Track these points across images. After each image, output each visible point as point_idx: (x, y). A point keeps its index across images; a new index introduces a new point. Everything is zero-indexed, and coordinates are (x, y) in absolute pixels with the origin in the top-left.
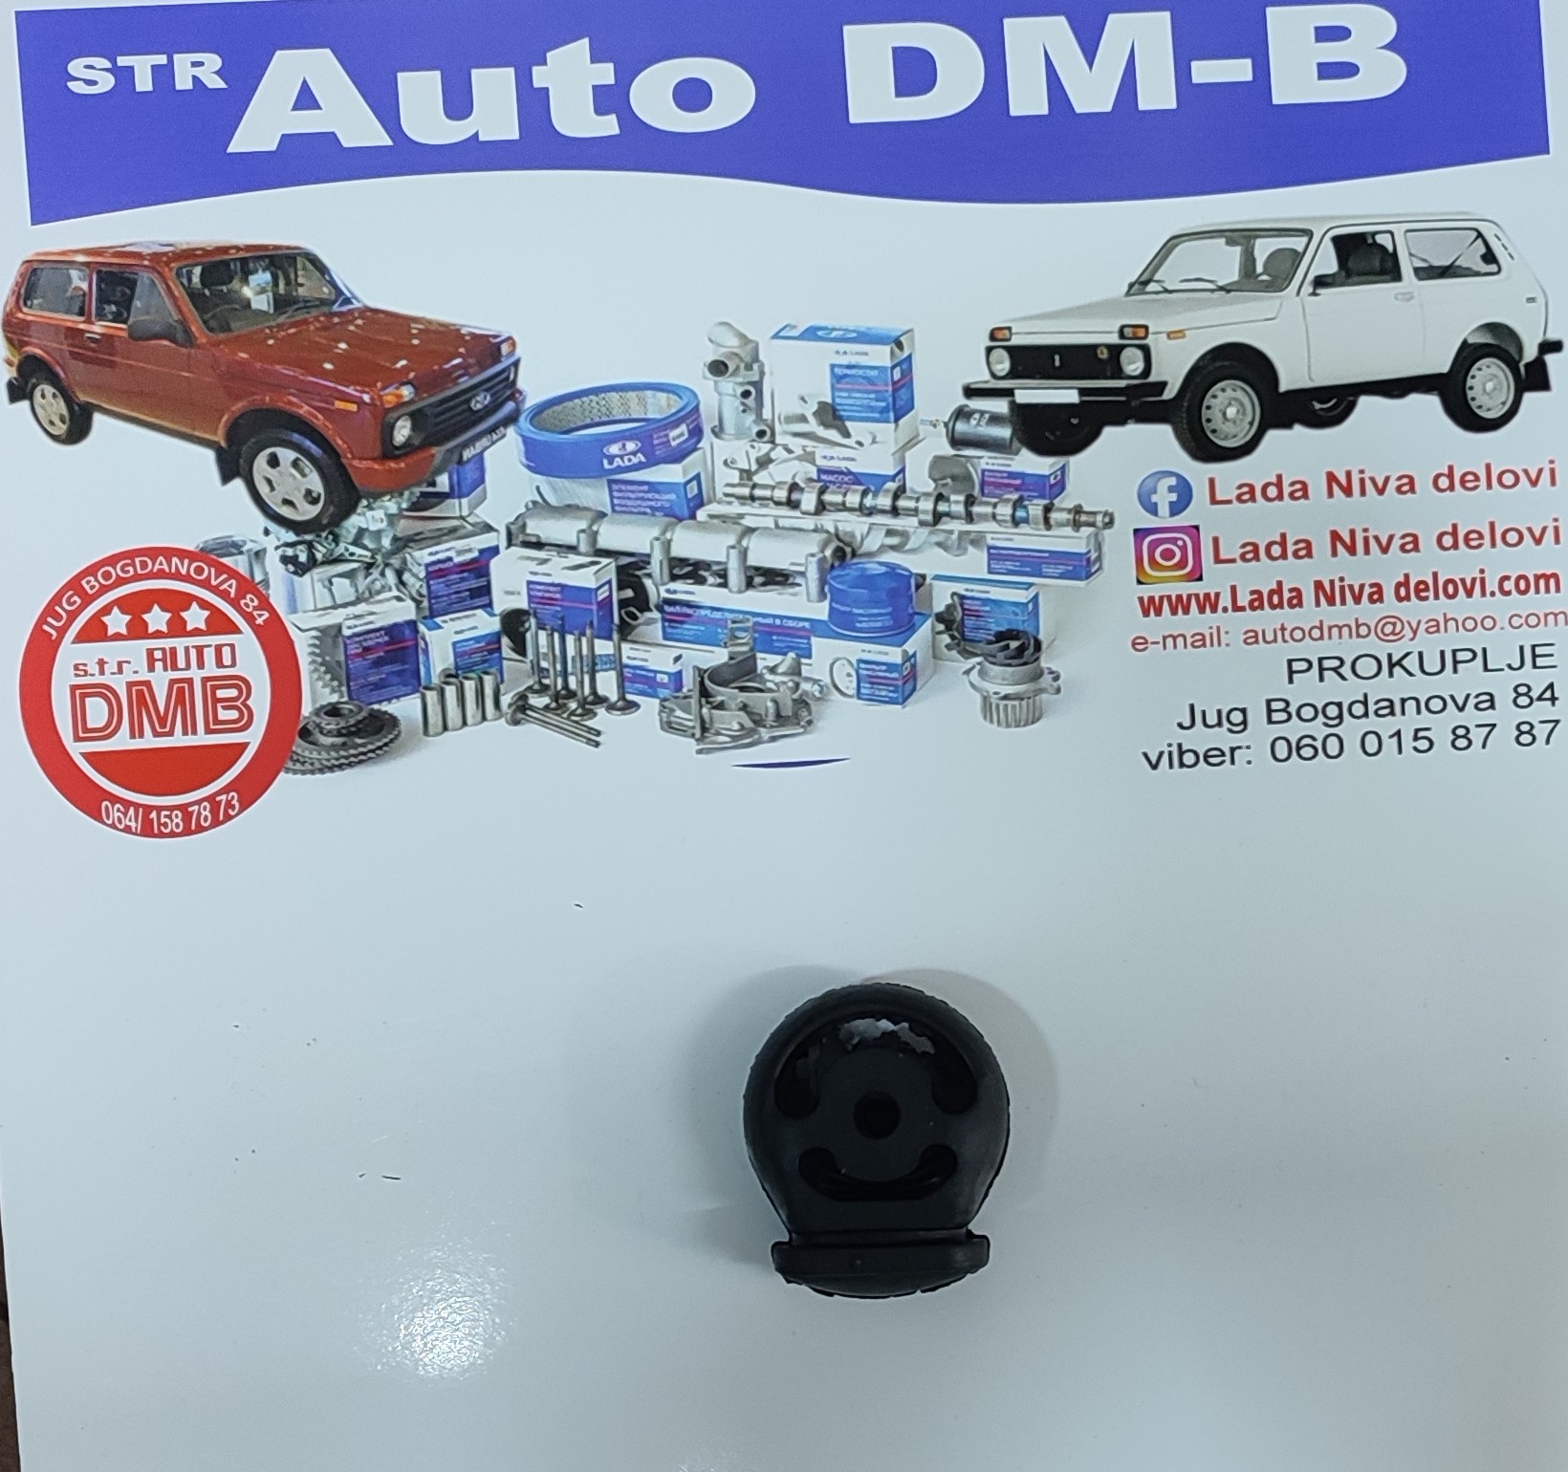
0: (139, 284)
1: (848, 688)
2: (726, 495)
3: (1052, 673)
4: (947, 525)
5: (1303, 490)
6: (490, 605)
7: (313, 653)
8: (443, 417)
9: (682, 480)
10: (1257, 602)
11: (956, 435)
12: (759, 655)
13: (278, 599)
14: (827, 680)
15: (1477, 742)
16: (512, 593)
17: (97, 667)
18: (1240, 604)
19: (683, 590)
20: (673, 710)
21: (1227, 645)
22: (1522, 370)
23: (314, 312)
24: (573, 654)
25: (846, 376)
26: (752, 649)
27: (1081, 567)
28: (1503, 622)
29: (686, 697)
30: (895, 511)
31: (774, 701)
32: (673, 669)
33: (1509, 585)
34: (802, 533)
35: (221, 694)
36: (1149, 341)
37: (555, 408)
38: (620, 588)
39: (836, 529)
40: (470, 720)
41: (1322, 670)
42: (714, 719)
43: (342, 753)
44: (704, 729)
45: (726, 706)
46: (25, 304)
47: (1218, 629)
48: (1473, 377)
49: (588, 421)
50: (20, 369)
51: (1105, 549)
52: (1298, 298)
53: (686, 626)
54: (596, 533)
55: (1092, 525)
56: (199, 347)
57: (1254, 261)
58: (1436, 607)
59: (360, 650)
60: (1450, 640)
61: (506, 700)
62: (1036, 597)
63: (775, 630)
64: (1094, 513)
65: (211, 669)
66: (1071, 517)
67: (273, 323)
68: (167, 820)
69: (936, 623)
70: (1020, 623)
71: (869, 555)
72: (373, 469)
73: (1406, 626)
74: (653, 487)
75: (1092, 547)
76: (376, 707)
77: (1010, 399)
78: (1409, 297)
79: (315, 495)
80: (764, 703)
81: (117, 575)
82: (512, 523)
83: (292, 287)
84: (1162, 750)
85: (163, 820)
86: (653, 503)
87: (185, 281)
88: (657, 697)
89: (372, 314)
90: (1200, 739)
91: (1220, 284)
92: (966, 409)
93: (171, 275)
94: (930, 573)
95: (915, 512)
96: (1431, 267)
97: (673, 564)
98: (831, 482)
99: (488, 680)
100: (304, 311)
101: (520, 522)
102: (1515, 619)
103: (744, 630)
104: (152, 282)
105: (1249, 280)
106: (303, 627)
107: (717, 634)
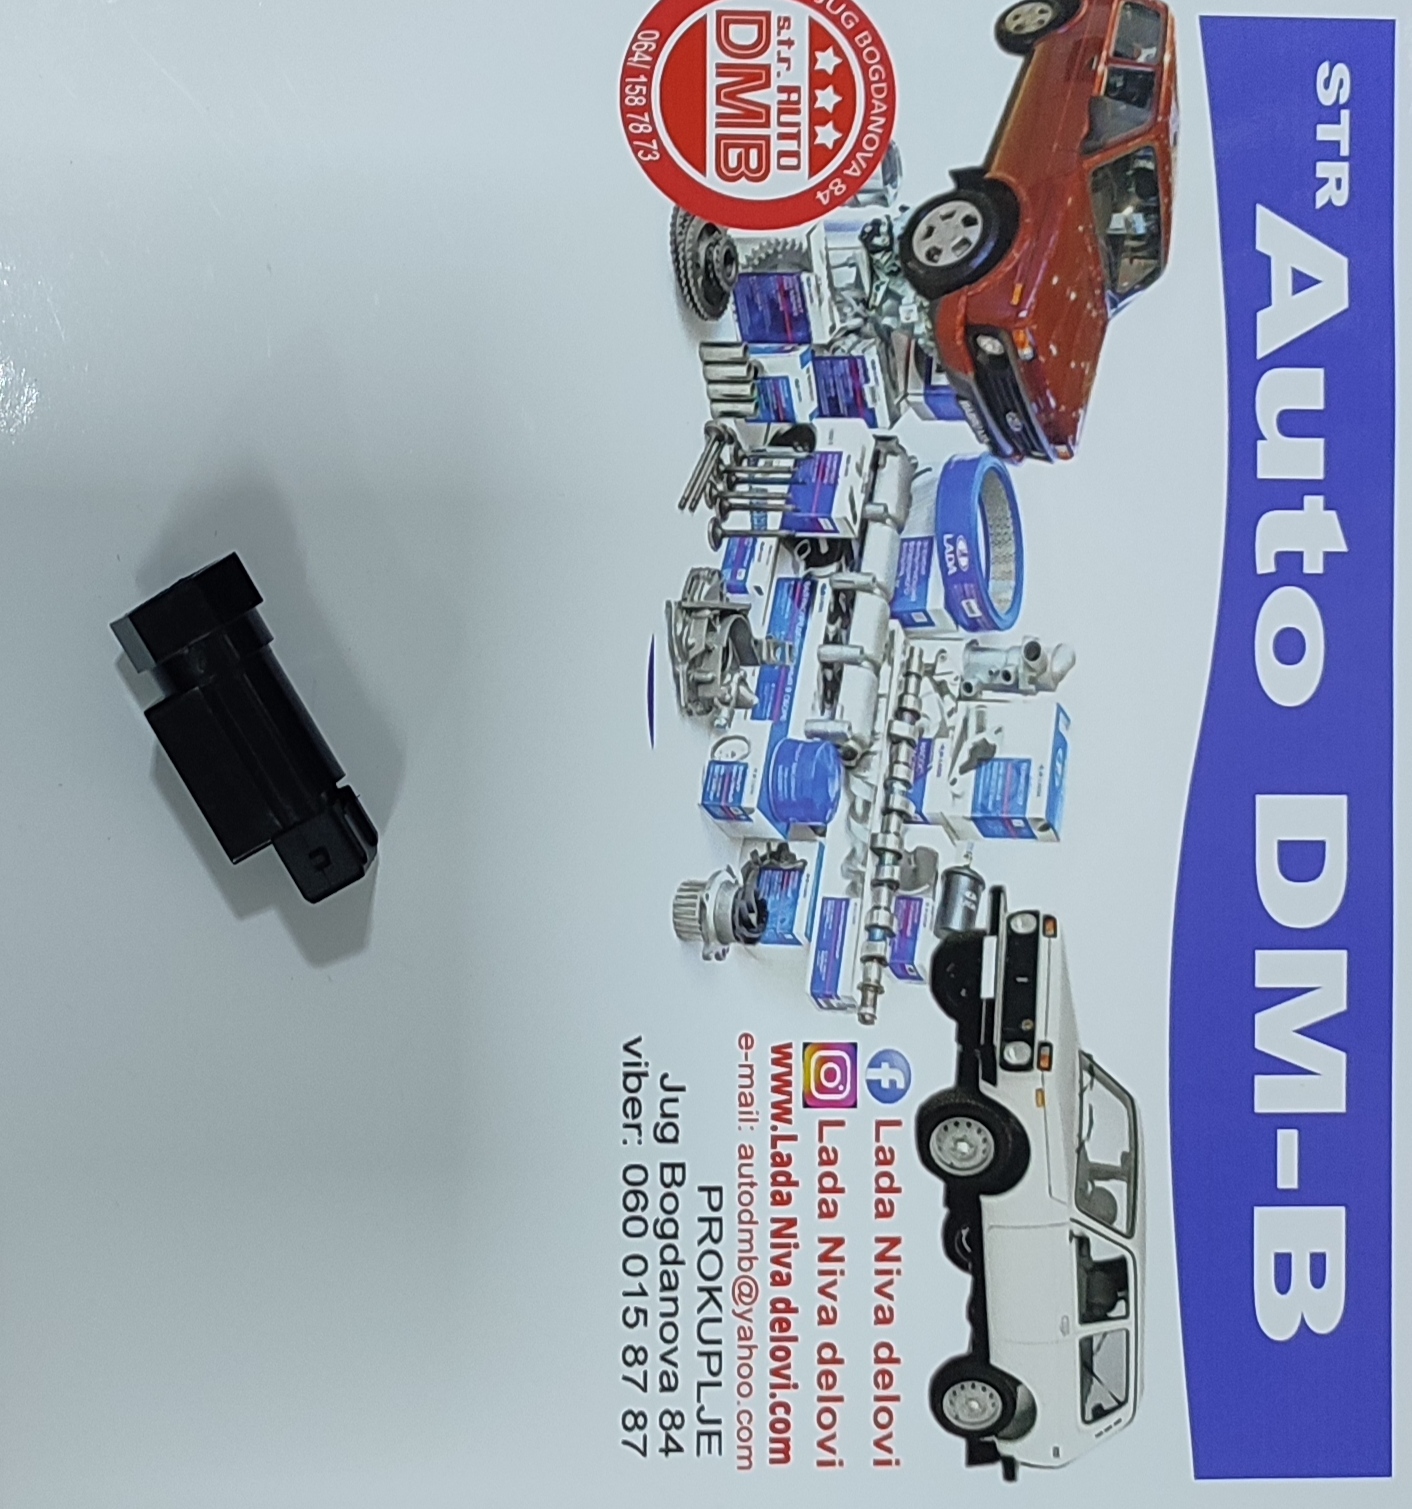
0: (1139, 110)
1: (721, 752)
2: (912, 650)
3: (724, 952)
4: (871, 857)
5: (884, 1212)
6: (821, 415)
7: (786, 243)
8: (1001, 384)
9: (929, 608)
10: (781, 1161)
11: (956, 876)
12: (757, 669)
13: (838, 214)
14: (730, 732)
15: (629, 1372)
16: (830, 438)
18: (779, 1143)
19: (824, 601)
20: (710, 581)
21: (740, 1128)
22: (989, 1439)
23: (1106, 272)
24: (769, 491)
25: (1019, 773)
26: (763, 663)
27: (824, 989)
28: (746, 1404)
29: (722, 596)
30: (887, 811)
31: (713, 680)
32: (749, 585)
33: (780, 1412)
34: (871, 717)
35: (754, 153)
36: (1036, 1072)
37: (1003, 493)
38: (830, 541)
39: (874, 753)
40: (712, 387)
41: (710, 1220)
42: (699, 622)
43: (690, 264)
44: (690, 611)
45: (711, 633)
47: (756, 1120)
48: (984, 1389)
49: (990, 523)
51: (840, 1014)
52: (1068, 1220)
53: (789, 601)
54: (883, 522)
55: (864, 1004)
56: (1080, 163)
57: (1106, 1178)
58: (764, 1338)
59: (786, 288)
60: (731, 1350)
61: (730, 423)
62: (797, 943)
63: (781, 684)
64: (874, 1006)
65: (777, 145)
66: (873, 983)
67: (1097, 232)
68: (637, 91)
69: (778, 843)
70: (774, 925)
71: (847, 784)
72: (957, 315)
73: (747, 1308)
74: (924, 580)
75: (842, 1001)
76: (731, 299)
77: (988, 932)
78: (1065, 1330)
79: (936, 257)
80: (712, 670)
82: (897, 443)
83: (1129, 253)
84: (643, 1056)
85: (638, 88)
86: (908, 578)
87: (1141, 153)
88: (725, 566)
89: (1101, 326)
90: (651, 1095)
91: (1087, 1145)
92: (981, 887)
93: (1146, 141)
94: (826, 841)
95: (886, 831)
96: (1092, 1354)
97: (850, 593)
98: (919, 751)
99: (749, 408)
100: (1107, 263)
101: (898, 450)
102: (747, 1416)
103: (783, 657)
104: (1142, 123)
105: (1088, 1173)
106: (811, 235)
107: (781, 630)
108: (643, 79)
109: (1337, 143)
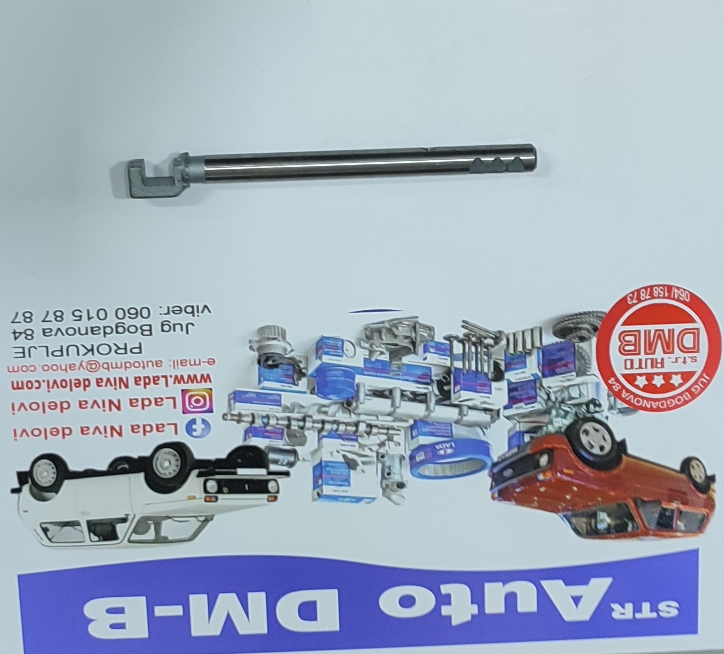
0: (656, 523)
1: (348, 344)
2: (400, 430)
3: (253, 350)
4: (299, 416)
5: (134, 429)
6: (509, 384)
7: (590, 364)
8: (525, 466)
9: (420, 437)
10: (156, 380)
11: (293, 455)
12: (388, 360)
13: (604, 388)
14: (358, 348)
15: (51, 314)
16: (498, 388)
18: (164, 379)
19: (421, 389)
20: (429, 336)
21: (170, 360)
22: (30, 481)
23: (580, 511)
24: (472, 361)
25: (343, 481)
26: (391, 362)
27: (238, 396)
28: (39, 369)
29: (422, 342)
30: (323, 422)
31: (381, 339)
32: (428, 354)
33: (36, 385)
34: (366, 413)
35: (632, 348)
36: (204, 495)
37: (474, 469)
38: (449, 391)
39: (350, 415)
40: (521, 334)
41: (125, 349)
42: (410, 331)
44: (414, 328)
45: (404, 337)
46: (705, 516)
47: (174, 367)
48: (53, 478)
49: (460, 463)
50: (709, 488)
51: (226, 404)
52: (135, 513)
53: (420, 373)
54: (459, 414)
55: (232, 415)
56: (631, 498)
57: (155, 529)
58: (71, 375)
59: (569, 365)
60: (64, 361)
61: (504, 342)
63: (381, 371)
64: (232, 420)
65: (636, 359)
66: (243, 419)
67: (598, 507)
68: (661, 292)
69: (306, 372)
70: (267, 372)
71: (335, 403)
72: (558, 444)
73: (85, 368)
74: (432, 434)
75: (233, 405)
76: (563, 340)
77: (269, 471)
78: (83, 513)
79: (584, 433)
80: (386, 338)
82: (497, 419)
83: (588, 521)
84: (202, 314)
86: (433, 427)
87: (635, 524)
89: (554, 510)
90: (184, 318)
91: (170, 520)
92: (289, 466)
93: (641, 527)
94: (309, 395)
95: (314, 422)
96: (72, 526)
97: (425, 400)
98: (351, 435)
99: (511, 350)
100: (584, 512)
101: (493, 420)
102: (33, 370)
103: (394, 371)
104: (649, 525)
105: (157, 521)
106: (594, 376)
107: (406, 369)
108: (666, 295)
109: (641, 612)
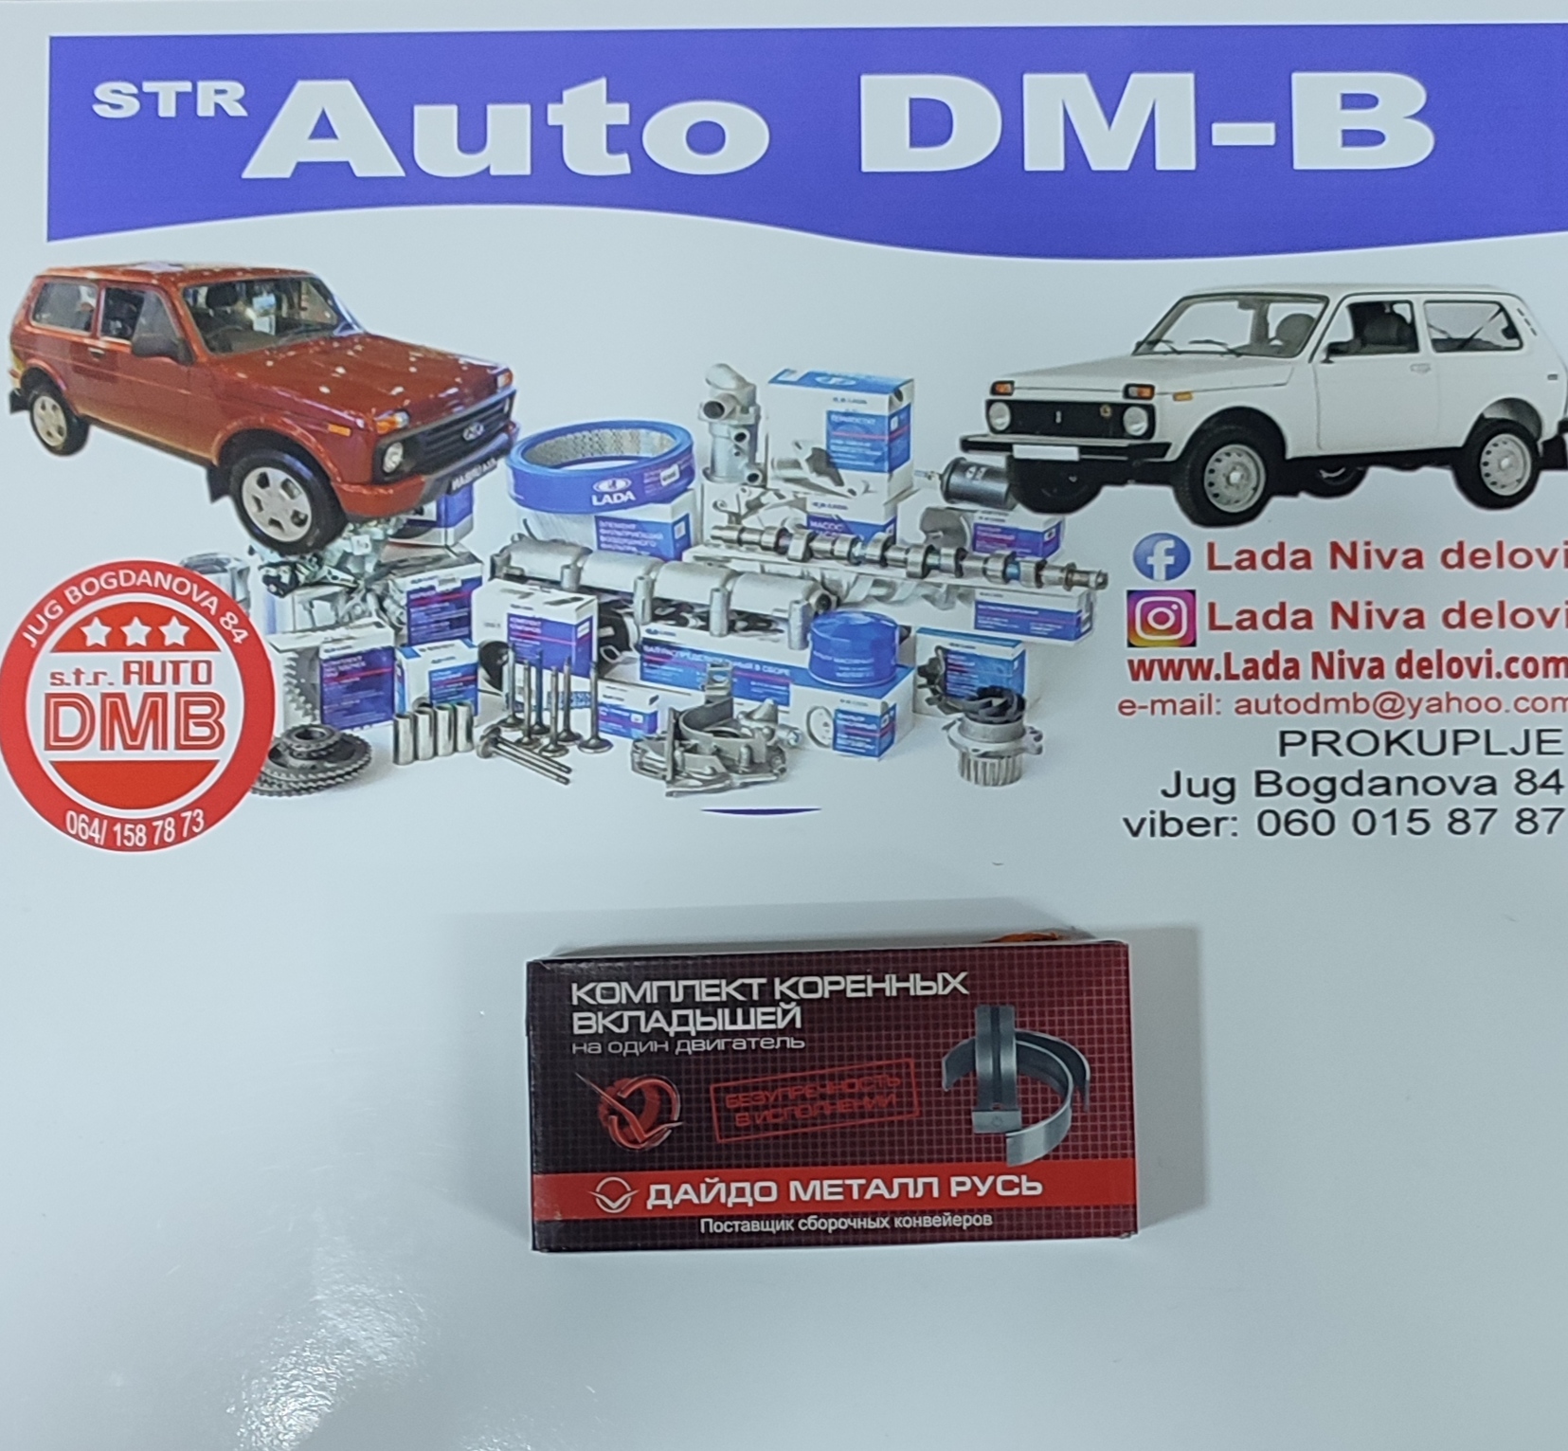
0: (145, 303)
1: (824, 738)
2: (714, 537)
3: (1034, 732)
4: (935, 578)
5: (1305, 560)
6: (469, 636)
7: (289, 675)
8: (435, 446)
9: (670, 521)
10: (1252, 671)
11: (951, 488)
12: (736, 700)
13: (258, 620)
14: (804, 729)
15: (1476, 827)
16: (492, 625)
17: (73, 677)
18: (1234, 671)
19: (664, 631)
20: (644, 751)
21: (1218, 713)
22: (1540, 448)
23: (315, 336)
24: (549, 690)
25: (842, 423)
26: (729, 694)
27: (1071, 627)
28: (1508, 704)
29: (659, 739)
30: (883, 562)
31: (749, 747)
32: (649, 710)
33: (1516, 667)
34: (788, 580)
35: (194, 710)
36: (1152, 402)
37: (548, 442)
38: (601, 626)
39: (823, 577)
40: (441, 751)
41: (1316, 743)
42: (687, 762)
43: (311, 776)
44: (675, 772)
45: (699, 750)
46: (34, 318)
47: (1210, 696)
48: (1489, 453)
49: (580, 457)
50: (24, 380)
51: (1096, 609)
52: (1310, 365)
53: (665, 667)
54: (580, 569)
55: (1085, 584)
56: (201, 365)
57: (1266, 325)
58: (1438, 685)
59: (336, 674)
60: (1452, 720)
61: (478, 732)
62: (1023, 654)
63: (753, 676)
64: (1087, 573)
65: (186, 685)
66: (1063, 575)
67: (273, 345)
68: (131, 834)
69: (919, 677)
70: (1005, 680)
71: (855, 604)
72: (361, 494)
73: (1407, 704)
74: (641, 526)
75: (1083, 606)
76: (348, 732)
77: (1008, 453)
78: (1426, 368)
79: (302, 516)
80: (737, 748)
81: (101, 587)
82: (497, 555)
83: (295, 311)
84: (1144, 816)
86: (639, 543)
87: (190, 300)
88: (628, 736)
89: (371, 340)
90: (1184, 808)
91: (1231, 346)
92: (963, 462)
93: (177, 295)
94: (915, 625)
95: (904, 563)
96: (1450, 340)
97: (655, 603)
98: (820, 529)
99: (462, 711)
100: (305, 334)
101: (505, 554)
102: (1521, 702)
103: (723, 674)
104: (159, 300)
105: (1261, 343)
106: (281, 648)
107: (696, 676)
108: (118, 828)
109: (179, 95)
